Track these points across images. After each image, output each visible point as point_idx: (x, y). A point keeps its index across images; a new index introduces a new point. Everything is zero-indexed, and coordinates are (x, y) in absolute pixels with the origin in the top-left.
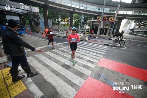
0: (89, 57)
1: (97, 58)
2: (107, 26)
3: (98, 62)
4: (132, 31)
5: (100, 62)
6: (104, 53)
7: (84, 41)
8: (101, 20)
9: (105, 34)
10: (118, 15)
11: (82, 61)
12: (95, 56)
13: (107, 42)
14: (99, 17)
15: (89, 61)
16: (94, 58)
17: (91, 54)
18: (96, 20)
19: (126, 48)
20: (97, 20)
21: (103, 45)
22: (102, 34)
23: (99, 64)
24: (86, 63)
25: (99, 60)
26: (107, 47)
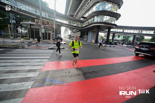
0: (29, 66)
1: (41, 63)
2: (49, 31)
3: (42, 67)
4: (70, 37)
5: (45, 66)
6: (49, 57)
7: (20, 48)
8: (40, 24)
9: (49, 39)
10: (56, 22)
11: (16, 75)
12: (39, 62)
13: (52, 46)
14: (37, 20)
15: (30, 71)
16: (37, 65)
17: (32, 62)
18: (34, 23)
19: (67, 49)
20: (36, 23)
21: (48, 49)
22: (46, 39)
23: (43, 69)
24: (24, 76)
25: (44, 65)
26: (52, 51)
